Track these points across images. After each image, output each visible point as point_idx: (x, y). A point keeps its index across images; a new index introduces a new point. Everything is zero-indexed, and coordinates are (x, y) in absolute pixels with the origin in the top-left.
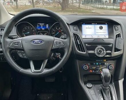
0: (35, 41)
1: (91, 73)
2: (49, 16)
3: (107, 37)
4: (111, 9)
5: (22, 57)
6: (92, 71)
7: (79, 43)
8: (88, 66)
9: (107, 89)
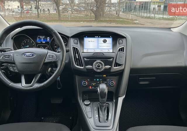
0: (27, 54)
1: (91, 89)
2: (41, 28)
3: (111, 51)
4: (160, 19)
5: (13, 71)
6: (92, 87)
7: (77, 57)
8: (88, 81)
9: (104, 106)
